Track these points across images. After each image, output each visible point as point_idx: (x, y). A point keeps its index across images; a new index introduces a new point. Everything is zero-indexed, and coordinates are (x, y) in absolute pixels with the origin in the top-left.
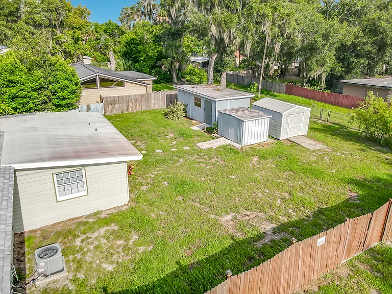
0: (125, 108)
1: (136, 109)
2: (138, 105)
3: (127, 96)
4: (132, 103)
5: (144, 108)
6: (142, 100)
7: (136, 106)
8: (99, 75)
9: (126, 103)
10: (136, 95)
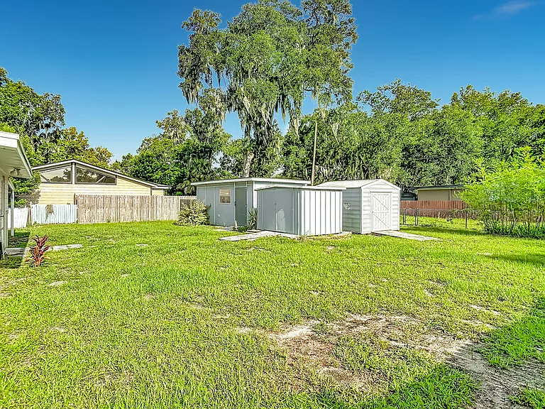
0: (113, 215)
1: (132, 218)
2: (135, 213)
3: (118, 197)
4: (125, 208)
5: (144, 217)
6: (141, 205)
7: (132, 213)
8: (75, 163)
9: (116, 208)
10: (132, 197)
